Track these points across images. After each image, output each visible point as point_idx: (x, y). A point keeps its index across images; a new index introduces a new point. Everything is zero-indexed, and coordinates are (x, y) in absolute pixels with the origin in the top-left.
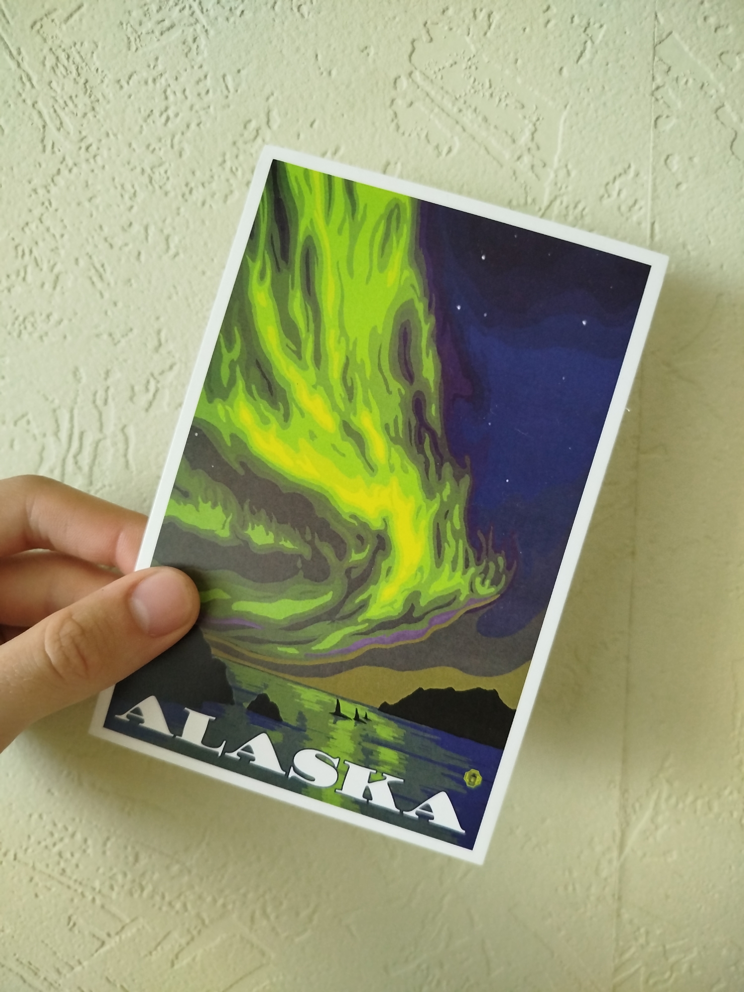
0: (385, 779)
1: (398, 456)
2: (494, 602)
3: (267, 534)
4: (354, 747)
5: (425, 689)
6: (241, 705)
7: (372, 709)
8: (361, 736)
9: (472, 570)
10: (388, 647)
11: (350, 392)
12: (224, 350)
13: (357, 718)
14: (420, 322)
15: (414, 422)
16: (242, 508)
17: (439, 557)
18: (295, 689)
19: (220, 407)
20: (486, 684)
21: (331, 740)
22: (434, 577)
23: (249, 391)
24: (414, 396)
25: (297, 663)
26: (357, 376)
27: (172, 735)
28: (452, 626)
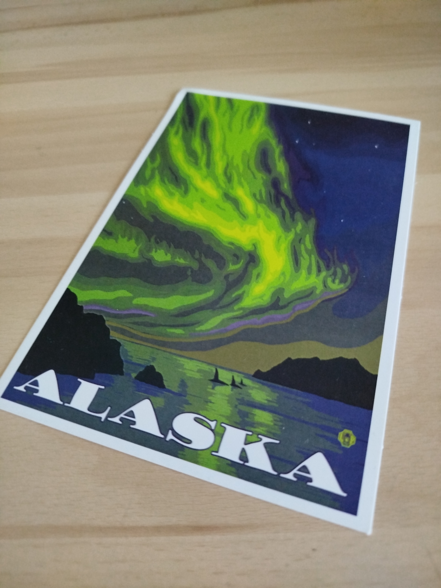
0: (261, 440)
1: (262, 209)
2: (344, 294)
3: (166, 254)
4: (231, 410)
5: (293, 358)
9: (324, 274)
10: (260, 327)
11: (229, 179)
12: (149, 164)
13: (233, 384)
14: (274, 148)
15: (273, 192)
16: (150, 241)
17: (297, 265)
18: (180, 361)
19: (142, 190)
20: (348, 354)
22: (293, 279)
23: (162, 181)
24: (272, 180)
25: (184, 341)
26: (234, 171)
27: (61, 403)
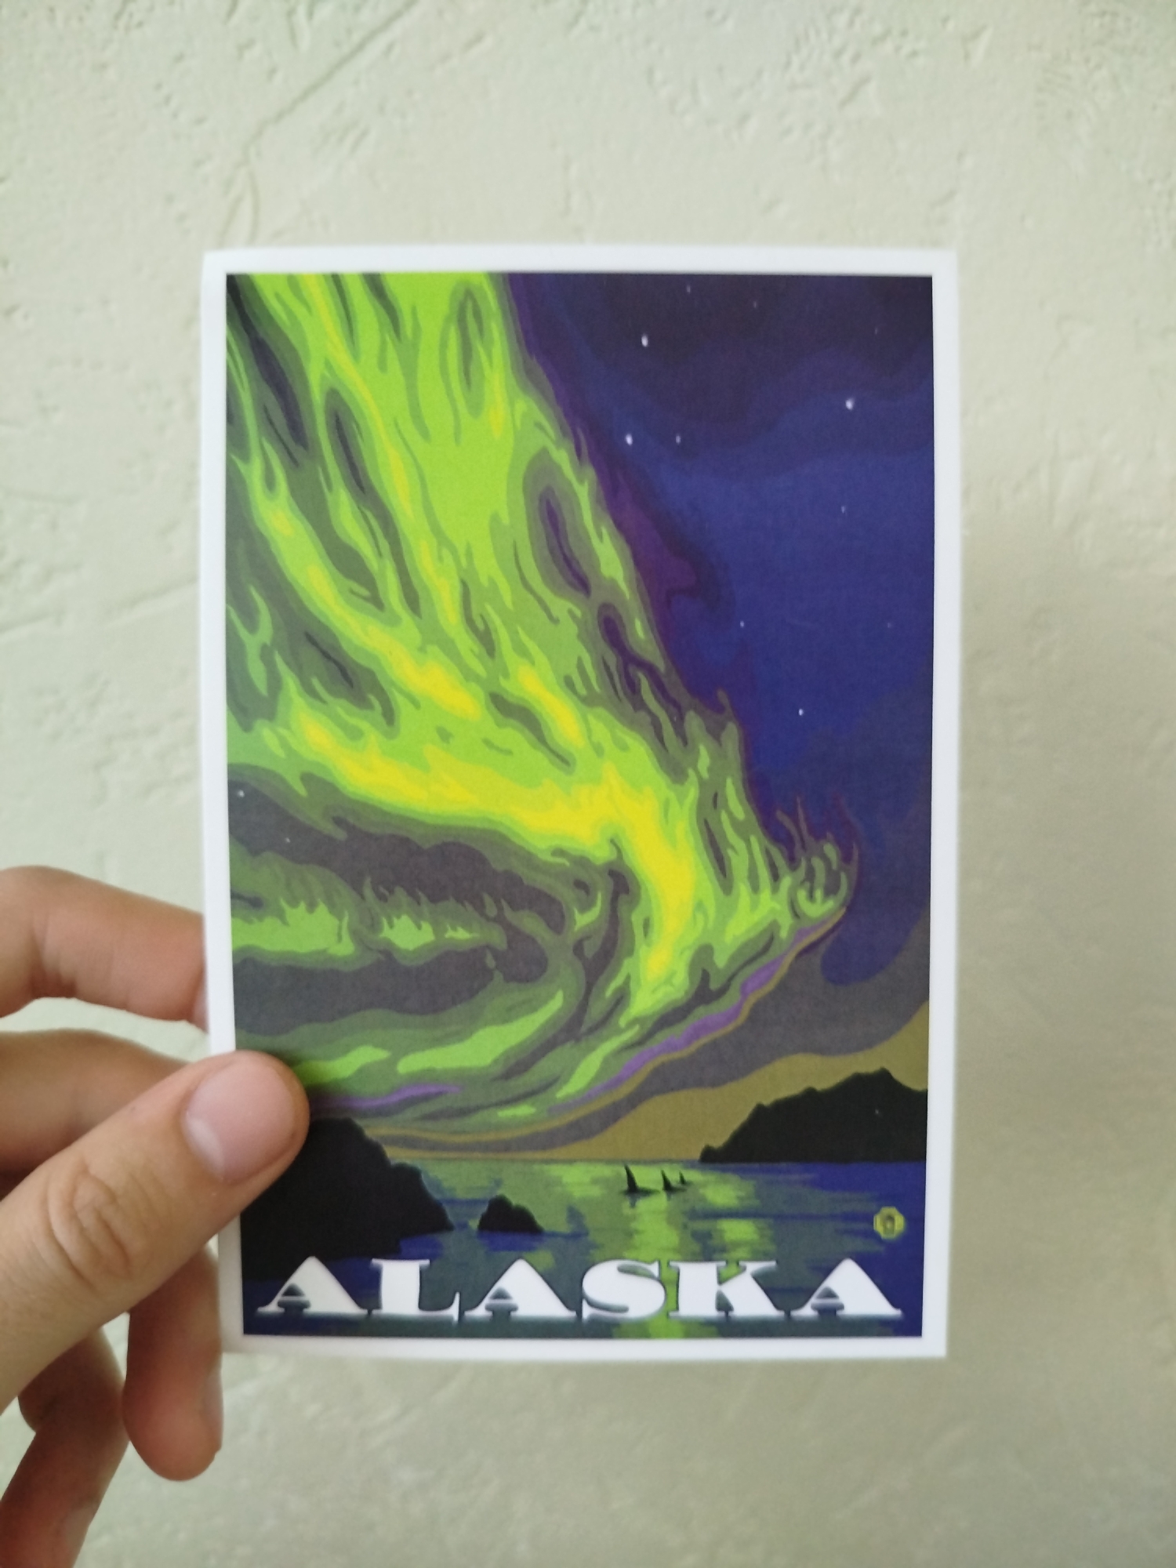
0: (744, 1269)
1: (603, 726)
2: (839, 924)
3: (419, 927)
5: (767, 1101)
6: (464, 1226)
7: (690, 1164)
8: (684, 1213)
9: (786, 882)
10: (685, 1052)
11: (486, 640)
12: (243, 633)
13: (668, 1187)
14: (570, 484)
15: (612, 659)
16: (363, 897)
17: (725, 875)
19: (266, 734)
20: (866, 1063)
21: (636, 1237)
22: (726, 913)
23: (310, 691)
24: (600, 614)
25: (542, 1128)
26: (489, 608)
27: (364, 1312)
28: (782, 986)
